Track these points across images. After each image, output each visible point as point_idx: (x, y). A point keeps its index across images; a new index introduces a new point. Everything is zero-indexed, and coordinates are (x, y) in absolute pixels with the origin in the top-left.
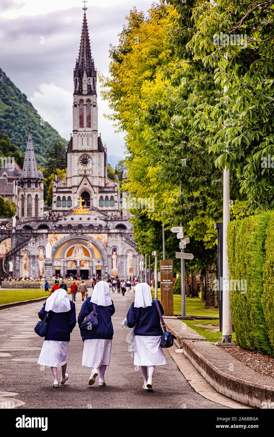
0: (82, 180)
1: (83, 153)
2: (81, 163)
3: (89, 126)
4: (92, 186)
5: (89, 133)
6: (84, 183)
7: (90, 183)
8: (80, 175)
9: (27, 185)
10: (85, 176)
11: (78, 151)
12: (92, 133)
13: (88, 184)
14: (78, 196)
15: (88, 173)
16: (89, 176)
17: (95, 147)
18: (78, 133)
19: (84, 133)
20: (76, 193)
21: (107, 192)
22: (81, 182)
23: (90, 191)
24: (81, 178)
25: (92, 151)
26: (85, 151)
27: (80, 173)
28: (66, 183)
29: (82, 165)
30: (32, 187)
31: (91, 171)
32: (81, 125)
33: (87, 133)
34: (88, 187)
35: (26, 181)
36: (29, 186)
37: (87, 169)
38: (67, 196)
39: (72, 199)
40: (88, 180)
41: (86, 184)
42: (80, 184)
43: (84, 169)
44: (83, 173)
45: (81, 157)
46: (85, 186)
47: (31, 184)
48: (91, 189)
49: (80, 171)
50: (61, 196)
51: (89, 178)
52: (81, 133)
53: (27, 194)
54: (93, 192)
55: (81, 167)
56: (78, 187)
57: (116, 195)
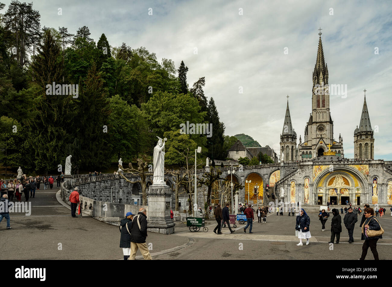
0: (319, 141)
1: (319, 124)
2: (318, 130)
3: (324, 106)
4: (326, 145)
5: (324, 111)
6: (320, 142)
7: (324, 143)
8: (318, 138)
9: (286, 139)
10: (322, 138)
11: (317, 123)
12: (326, 110)
13: (323, 143)
14: (316, 151)
15: (323, 136)
16: (323, 138)
17: (328, 120)
18: (317, 111)
19: (320, 111)
20: (315, 149)
21: (335, 148)
22: (319, 142)
23: (325, 148)
24: (318, 140)
25: (326, 122)
26: (321, 122)
27: (318, 136)
28: (307, 144)
29: (319, 131)
30: (290, 141)
31: (325, 135)
32: (318, 106)
33: (322, 111)
34: (323, 145)
35: (285, 137)
36: (287, 140)
37: (322, 134)
38: (309, 151)
39: (312, 153)
40: (323, 141)
41: (322, 143)
42: (318, 143)
43: (320, 134)
44: (320, 136)
45: (318, 126)
46: (321, 145)
47: (289, 139)
48: (325, 146)
49: (317, 135)
50: (305, 151)
51: (324, 139)
52: (318, 111)
53: (286, 145)
54: (327, 148)
55: (318, 133)
56: (316, 145)
57: (342, 150)
